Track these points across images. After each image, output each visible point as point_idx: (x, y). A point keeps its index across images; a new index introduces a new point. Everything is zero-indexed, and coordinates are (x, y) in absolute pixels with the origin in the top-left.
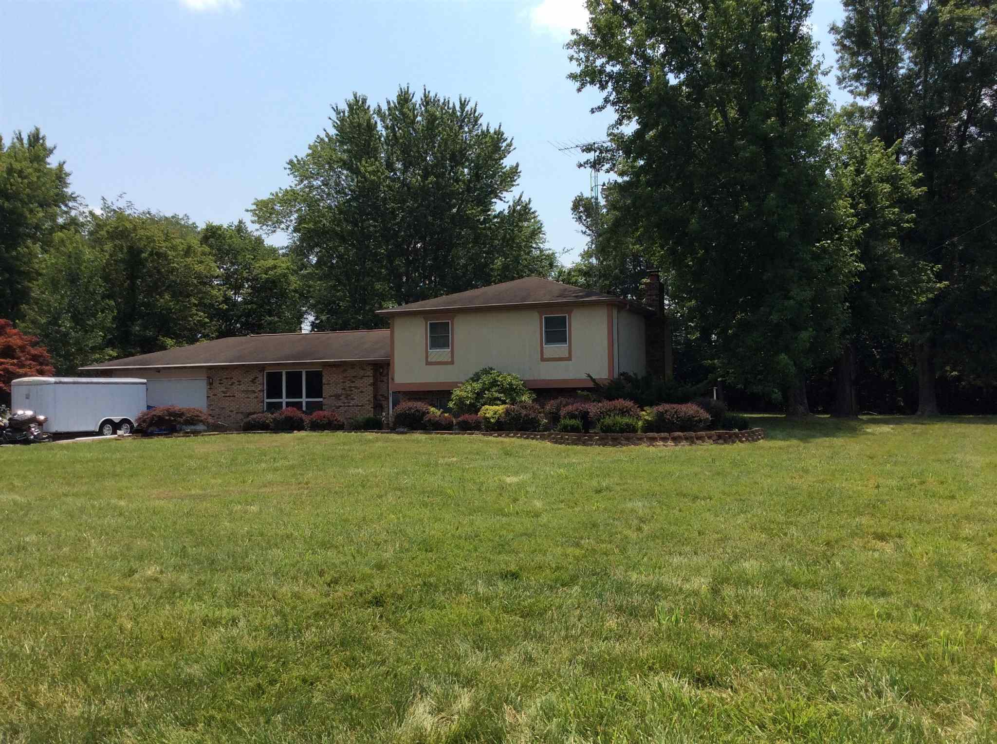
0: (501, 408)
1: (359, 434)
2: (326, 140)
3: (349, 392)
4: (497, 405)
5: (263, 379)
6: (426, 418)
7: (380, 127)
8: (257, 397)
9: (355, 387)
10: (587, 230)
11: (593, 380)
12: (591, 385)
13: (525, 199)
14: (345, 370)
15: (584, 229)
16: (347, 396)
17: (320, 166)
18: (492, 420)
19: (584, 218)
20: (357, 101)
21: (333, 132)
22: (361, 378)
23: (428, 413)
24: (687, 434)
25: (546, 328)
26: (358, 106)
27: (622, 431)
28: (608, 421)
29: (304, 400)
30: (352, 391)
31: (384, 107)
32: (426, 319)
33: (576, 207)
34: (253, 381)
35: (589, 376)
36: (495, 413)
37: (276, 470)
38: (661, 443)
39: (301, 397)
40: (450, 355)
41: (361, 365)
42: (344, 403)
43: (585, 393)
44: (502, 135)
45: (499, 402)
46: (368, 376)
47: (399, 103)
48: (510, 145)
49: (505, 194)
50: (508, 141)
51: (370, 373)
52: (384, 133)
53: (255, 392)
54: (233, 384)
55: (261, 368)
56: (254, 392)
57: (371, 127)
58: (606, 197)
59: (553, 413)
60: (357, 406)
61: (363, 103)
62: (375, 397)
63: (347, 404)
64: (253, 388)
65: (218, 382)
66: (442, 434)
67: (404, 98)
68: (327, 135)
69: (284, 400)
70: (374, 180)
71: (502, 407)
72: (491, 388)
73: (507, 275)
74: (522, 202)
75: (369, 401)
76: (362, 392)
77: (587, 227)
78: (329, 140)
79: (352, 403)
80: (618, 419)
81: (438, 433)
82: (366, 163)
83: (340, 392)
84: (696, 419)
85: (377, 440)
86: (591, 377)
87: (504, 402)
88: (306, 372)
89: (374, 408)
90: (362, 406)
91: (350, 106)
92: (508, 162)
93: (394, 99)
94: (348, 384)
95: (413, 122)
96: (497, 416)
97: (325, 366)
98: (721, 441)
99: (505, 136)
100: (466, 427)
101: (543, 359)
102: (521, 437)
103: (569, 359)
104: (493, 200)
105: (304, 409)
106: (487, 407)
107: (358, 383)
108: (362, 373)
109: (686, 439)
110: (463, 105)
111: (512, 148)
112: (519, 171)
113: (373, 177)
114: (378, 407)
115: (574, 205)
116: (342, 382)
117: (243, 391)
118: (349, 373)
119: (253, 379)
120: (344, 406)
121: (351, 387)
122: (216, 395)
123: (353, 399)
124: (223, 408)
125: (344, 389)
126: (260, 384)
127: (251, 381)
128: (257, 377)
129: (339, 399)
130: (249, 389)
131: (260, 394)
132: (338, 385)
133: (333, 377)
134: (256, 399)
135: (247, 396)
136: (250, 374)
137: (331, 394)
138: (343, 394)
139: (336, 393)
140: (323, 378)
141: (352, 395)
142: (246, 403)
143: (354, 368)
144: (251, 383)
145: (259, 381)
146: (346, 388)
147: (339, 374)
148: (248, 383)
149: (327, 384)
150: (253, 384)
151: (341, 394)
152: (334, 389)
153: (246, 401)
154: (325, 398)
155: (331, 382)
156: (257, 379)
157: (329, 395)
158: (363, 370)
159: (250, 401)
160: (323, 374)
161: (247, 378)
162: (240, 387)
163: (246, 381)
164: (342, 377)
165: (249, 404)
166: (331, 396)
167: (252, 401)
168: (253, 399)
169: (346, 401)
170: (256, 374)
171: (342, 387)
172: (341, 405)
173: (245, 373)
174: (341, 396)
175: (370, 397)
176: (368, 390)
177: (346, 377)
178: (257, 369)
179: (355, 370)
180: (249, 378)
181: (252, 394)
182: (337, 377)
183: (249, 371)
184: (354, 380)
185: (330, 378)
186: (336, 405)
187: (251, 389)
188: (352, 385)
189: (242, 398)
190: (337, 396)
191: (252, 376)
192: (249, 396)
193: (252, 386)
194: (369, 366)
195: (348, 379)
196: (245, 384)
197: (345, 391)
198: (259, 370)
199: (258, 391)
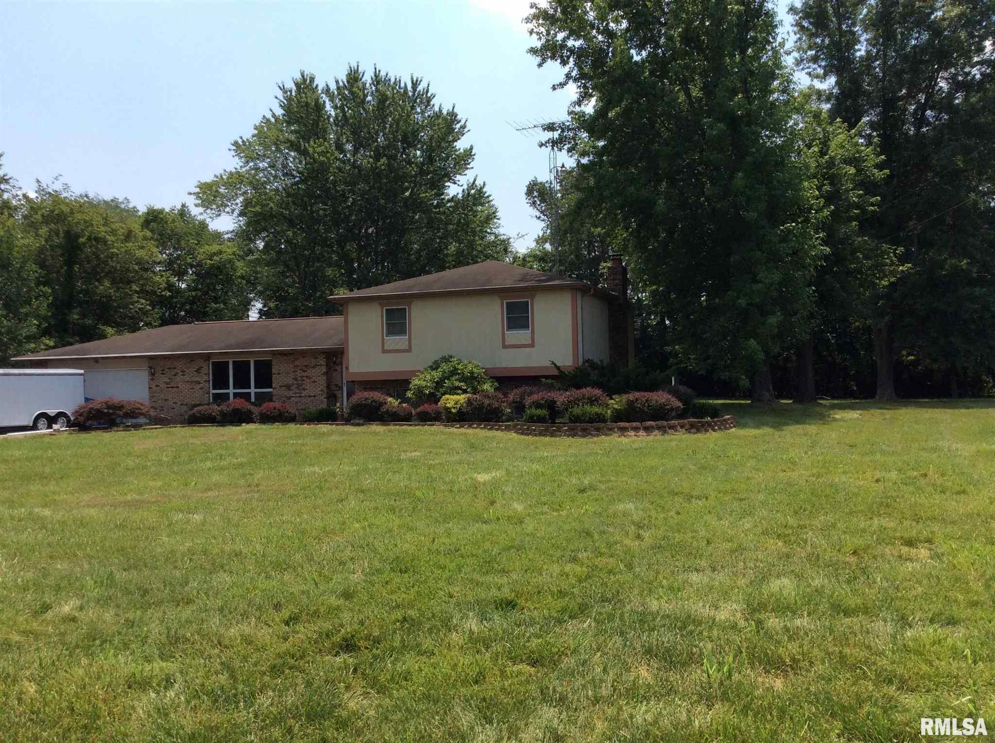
0: (462, 398)
1: (312, 426)
2: (273, 120)
3: (300, 382)
4: (458, 394)
5: (208, 370)
6: (384, 409)
7: (328, 106)
9: (307, 377)
10: (541, 215)
11: (558, 368)
12: (556, 373)
13: (479, 183)
14: (296, 359)
15: (538, 214)
16: (299, 386)
17: (267, 147)
18: (453, 411)
19: (538, 203)
20: (305, 80)
21: (279, 112)
22: (314, 367)
23: (386, 403)
24: (660, 423)
25: (508, 314)
26: (305, 85)
27: (591, 421)
28: (577, 411)
29: (253, 390)
30: (303, 380)
31: (333, 87)
32: (382, 306)
33: (530, 191)
34: (198, 371)
35: (553, 363)
36: (456, 403)
37: (223, 469)
38: (632, 433)
39: (250, 388)
40: (407, 342)
41: (314, 353)
42: (296, 393)
43: (550, 381)
44: (456, 116)
45: (459, 391)
46: (320, 365)
47: (348, 82)
48: (463, 127)
49: (458, 177)
50: (462, 123)
51: (323, 362)
52: (333, 113)
53: (200, 383)
54: (176, 374)
55: (207, 357)
57: (319, 107)
58: (560, 182)
59: (516, 402)
60: (309, 396)
61: (310, 81)
62: (328, 387)
63: (298, 395)
64: (198, 379)
65: (161, 372)
66: (401, 425)
67: (354, 77)
68: (274, 115)
69: (231, 391)
70: (324, 161)
71: (463, 396)
72: (452, 376)
73: (461, 260)
74: (476, 186)
75: (322, 390)
76: (314, 382)
77: (542, 212)
78: (276, 120)
79: (304, 393)
80: (588, 408)
81: (396, 425)
82: (315, 143)
83: (290, 381)
84: (667, 407)
85: (332, 433)
86: (555, 365)
87: (465, 392)
88: (255, 361)
89: (328, 398)
90: (314, 396)
91: (297, 85)
92: (461, 145)
93: (343, 77)
94: (299, 373)
95: (363, 101)
96: (458, 406)
97: (275, 354)
98: (694, 430)
99: (459, 117)
100: (426, 418)
101: (505, 346)
102: (484, 428)
103: (532, 345)
104: (446, 184)
105: (253, 400)
106: (447, 396)
107: (311, 372)
108: (314, 362)
109: (659, 428)
110: (415, 85)
111: (466, 130)
112: (473, 154)
113: (322, 158)
114: (332, 397)
115: (527, 190)
116: (293, 372)
117: (187, 382)
118: (300, 362)
119: (198, 369)
120: (295, 397)
121: (303, 377)
122: (158, 386)
123: (304, 389)
124: (166, 400)
125: (295, 379)
126: (205, 374)
127: (195, 371)
128: (202, 367)
129: (290, 390)
130: (194, 380)
131: (206, 385)
132: (289, 375)
133: (283, 367)
134: (201, 390)
135: (192, 387)
136: (194, 364)
137: (281, 384)
138: (294, 384)
139: (287, 383)
140: (273, 367)
141: (303, 385)
142: (190, 394)
143: (306, 357)
144: (195, 373)
145: (204, 371)
146: (297, 378)
147: (290, 363)
148: (192, 373)
149: (277, 374)
150: (198, 374)
151: (292, 384)
152: (285, 379)
153: (190, 392)
154: (275, 388)
155: (281, 372)
156: (202, 369)
157: (279, 385)
158: (315, 358)
159: (195, 392)
160: (273, 363)
161: (191, 368)
162: (184, 378)
163: (190, 371)
164: (292, 366)
165: (194, 395)
166: (281, 386)
167: (197, 392)
168: (198, 390)
169: (297, 391)
170: (202, 364)
171: (294, 377)
172: (292, 395)
173: (189, 363)
174: (292, 386)
175: (323, 387)
176: (321, 380)
177: (297, 366)
178: (202, 359)
179: (306, 359)
180: (193, 368)
181: (197, 385)
182: (288, 366)
183: (193, 361)
184: (305, 369)
185: (280, 367)
186: (287, 395)
187: (196, 380)
188: (304, 375)
189: (186, 389)
190: (288, 387)
191: (197, 366)
192: (194, 387)
193: (197, 376)
194: (322, 354)
195: (299, 368)
196: (190, 375)
197: (297, 380)
198: (204, 359)
199: (203, 381)
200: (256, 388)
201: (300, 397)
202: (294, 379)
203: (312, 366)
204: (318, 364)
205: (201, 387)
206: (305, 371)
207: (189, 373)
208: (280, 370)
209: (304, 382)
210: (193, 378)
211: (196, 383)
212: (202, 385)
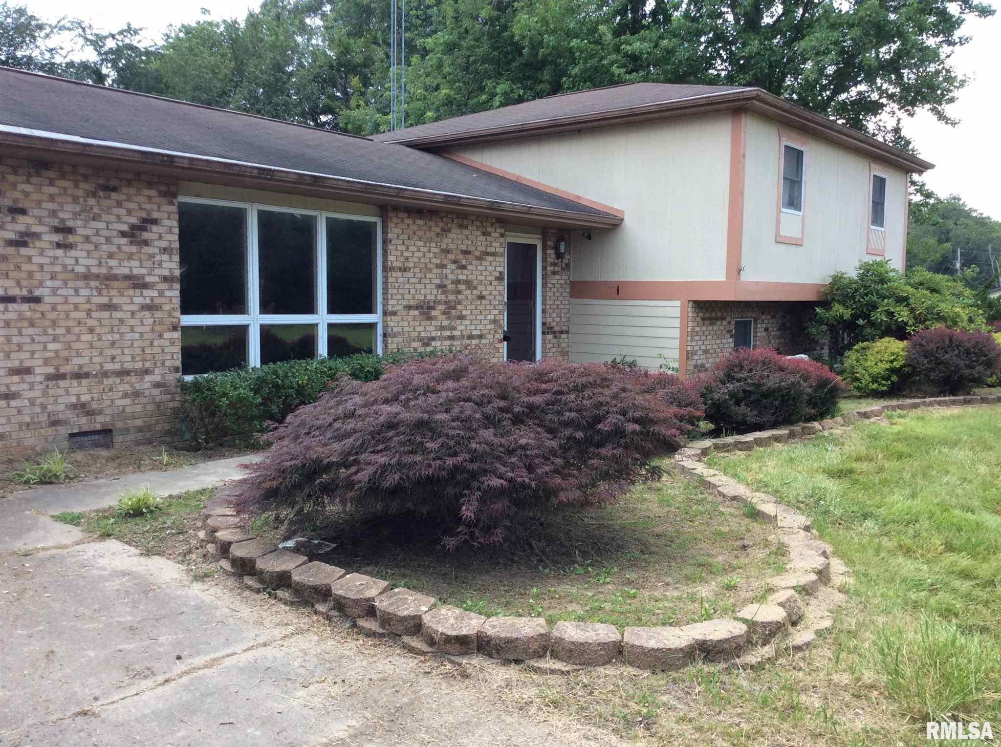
3: (451, 297)
8: (151, 307)
9: (469, 284)
14: (446, 231)
16: (449, 308)
22: (480, 258)
29: (320, 318)
30: (459, 292)
34: (134, 234)
39: (310, 308)
42: (442, 328)
46: (494, 254)
53: (145, 286)
54: (22, 241)
56: (138, 284)
60: (471, 337)
63: (448, 333)
64: (137, 268)
69: (252, 318)
75: (494, 322)
76: (481, 297)
79: (460, 328)
83: (431, 294)
90: (480, 337)
94: (451, 273)
97: (396, 208)
105: (323, 348)
107: (474, 271)
108: (481, 242)
116: (438, 266)
117: (87, 277)
118: (457, 239)
119: (133, 227)
120: (442, 338)
121: (459, 282)
123: (461, 317)
125: (442, 287)
126: (165, 250)
127: (123, 234)
128: (155, 222)
129: (430, 318)
130: (115, 271)
131: (161, 294)
132: (429, 276)
133: (415, 249)
134: (147, 314)
135: (104, 300)
136: (119, 204)
137: (409, 300)
138: (439, 302)
139: (422, 298)
140: (390, 247)
141: (459, 307)
142: (98, 330)
143: (466, 228)
144: (124, 241)
145: (160, 237)
146: (445, 286)
147: (431, 240)
148: (108, 240)
149: (400, 269)
150: (134, 249)
151: (435, 302)
152: (418, 286)
153: (99, 320)
154: (394, 313)
155: (411, 265)
156: (155, 228)
157: (405, 303)
158: (484, 234)
159: (121, 321)
160: (390, 236)
161: (104, 217)
162: (67, 258)
163: (97, 234)
164: (437, 250)
165: (116, 337)
166: (409, 308)
167: (132, 322)
168: (133, 313)
169: (446, 323)
170: (148, 206)
171: (438, 281)
172: (433, 334)
173: (94, 195)
174: (433, 308)
175: (497, 312)
176: (494, 293)
177: (447, 251)
178: (150, 185)
179: (467, 232)
180: (112, 218)
181: (131, 292)
182: (426, 249)
183: (115, 189)
184: (464, 262)
185: (407, 249)
186: (423, 334)
187: (126, 271)
188: (461, 277)
189: (76, 307)
190: (425, 309)
191: (129, 212)
192: (115, 301)
193: (130, 257)
194: (497, 225)
195: (451, 256)
196: (97, 247)
197: (444, 293)
198: (163, 188)
199: (156, 279)
201: (452, 338)
202: (439, 286)
203: (477, 254)
204: (489, 250)
205: (148, 301)
206: (464, 267)
207: (94, 239)
208: (407, 259)
209: (460, 297)
210: (112, 263)
211: (126, 284)
212: (155, 293)
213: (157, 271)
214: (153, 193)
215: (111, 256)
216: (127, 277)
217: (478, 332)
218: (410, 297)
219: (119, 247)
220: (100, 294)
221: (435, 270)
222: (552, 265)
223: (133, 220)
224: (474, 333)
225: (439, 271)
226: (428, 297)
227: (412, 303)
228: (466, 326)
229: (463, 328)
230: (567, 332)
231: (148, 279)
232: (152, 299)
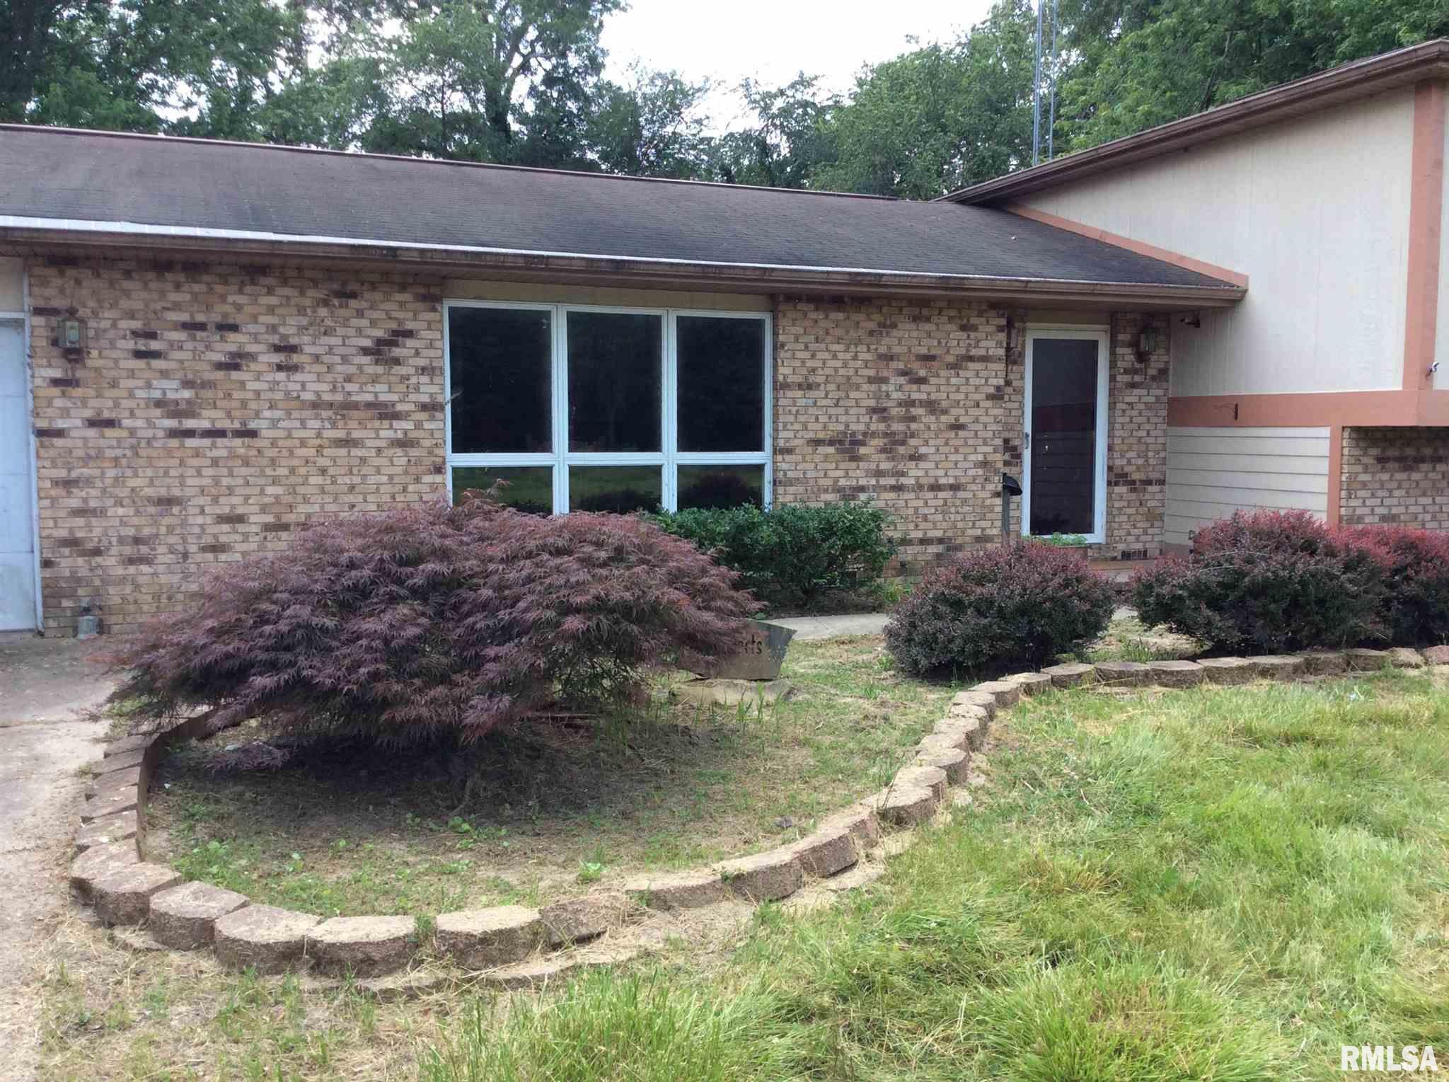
3: (897, 427)
5: (432, 348)
8: (404, 443)
9: (932, 406)
14: (886, 327)
16: (893, 444)
22: (955, 366)
29: (669, 459)
30: (913, 419)
34: (381, 351)
39: (651, 444)
41: (962, 306)
42: (879, 473)
46: (985, 359)
51: (991, 343)
53: (396, 416)
54: (234, 363)
56: (387, 413)
60: (935, 487)
63: (892, 481)
64: (381, 394)
65: (130, 344)
69: (561, 459)
75: (984, 464)
76: (957, 427)
79: (914, 473)
83: (858, 422)
90: (955, 488)
94: (896, 390)
97: (793, 298)
105: (670, 500)
107: (943, 386)
108: (957, 341)
116: (871, 380)
117: (315, 405)
118: (908, 338)
119: (380, 342)
120: (879, 488)
121: (912, 403)
122: (110, 423)
123: (916, 457)
124: (168, 502)
125: (879, 411)
126: (423, 370)
127: (365, 351)
128: (409, 334)
129: (855, 458)
130: (354, 398)
131: (419, 425)
132: (853, 395)
133: (826, 355)
134: (399, 452)
135: (341, 434)
136: (360, 314)
137: (816, 431)
138: (874, 435)
139: (842, 428)
140: (782, 354)
141: (913, 442)
142: (331, 471)
143: (928, 320)
144: (366, 360)
145: (417, 354)
146: (885, 410)
147: (859, 341)
148: (345, 359)
149: (800, 386)
150: (380, 369)
151: (865, 434)
152: (833, 411)
153: (334, 459)
154: (789, 451)
155: (820, 379)
156: (410, 342)
157: (811, 435)
158: (964, 328)
159: (363, 460)
160: (781, 338)
161: (340, 331)
162: (292, 383)
163: (330, 351)
164: (868, 356)
165: (357, 480)
166: (817, 443)
167: (377, 461)
168: (379, 450)
169: (885, 466)
170: (401, 315)
171: (872, 403)
172: (863, 482)
173: (326, 303)
174: (863, 443)
175: (989, 449)
176: (984, 419)
177: (890, 358)
178: (403, 288)
179: (929, 327)
180: (351, 332)
181: (377, 423)
182: (849, 356)
183: (354, 295)
184: (922, 373)
185: (813, 356)
186: (842, 482)
187: (369, 398)
188: (915, 396)
189: (303, 443)
190: (848, 446)
191: (373, 323)
192: (356, 434)
193: (375, 380)
194: (992, 313)
195: (894, 365)
196: (330, 368)
197: (884, 420)
198: (422, 291)
199: (412, 407)
200: (686, 444)
202: (874, 411)
203: (950, 359)
204: (973, 352)
205: (400, 435)
206: (922, 381)
207: (326, 359)
208: (814, 370)
209: (914, 426)
210: (350, 387)
211: (369, 413)
212: (409, 425)
213: (413, 397)
214: (406, 297)
215: (348, 379)
216: (369, 405)
217: (951, 481)
218: (819, 426)
219: (360, 367)
220: (334, 426)
221: (866, 387)
222: (1126, 372)
223: (379, 333)
224: (943, 481)
225: (873, 387)
226: (853, 427)
227: (821, 435)
228: (927, 471)
229: (920, 473)
230: (1162, 482)
231: (399, 407)
232: (405, 432)
